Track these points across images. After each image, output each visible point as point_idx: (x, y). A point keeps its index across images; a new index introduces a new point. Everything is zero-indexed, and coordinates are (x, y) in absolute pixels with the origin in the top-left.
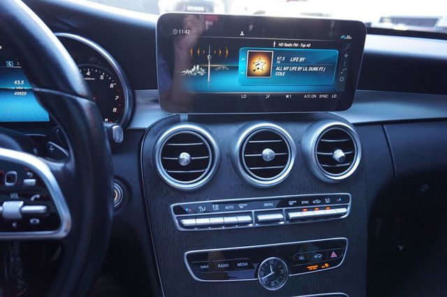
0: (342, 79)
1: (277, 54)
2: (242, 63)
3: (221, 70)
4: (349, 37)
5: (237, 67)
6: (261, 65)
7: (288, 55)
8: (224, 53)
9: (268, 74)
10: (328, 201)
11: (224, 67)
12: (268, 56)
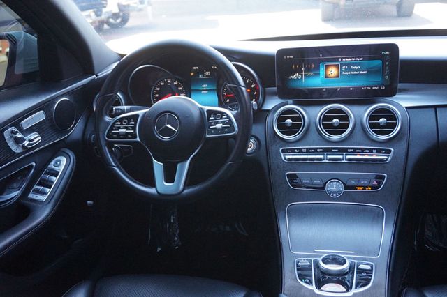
0: (387, 77)
1: (342, 65)
2: (322, 71)
3: (310, 76)
4: (387, 53)
5: (319, 74)
6: (333, 71)
7: (349, 65)
8: (311, 66)
9: (338, 76)
10: (374, 151)
11: (311, 73)
12: (337, 66)
